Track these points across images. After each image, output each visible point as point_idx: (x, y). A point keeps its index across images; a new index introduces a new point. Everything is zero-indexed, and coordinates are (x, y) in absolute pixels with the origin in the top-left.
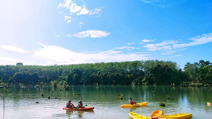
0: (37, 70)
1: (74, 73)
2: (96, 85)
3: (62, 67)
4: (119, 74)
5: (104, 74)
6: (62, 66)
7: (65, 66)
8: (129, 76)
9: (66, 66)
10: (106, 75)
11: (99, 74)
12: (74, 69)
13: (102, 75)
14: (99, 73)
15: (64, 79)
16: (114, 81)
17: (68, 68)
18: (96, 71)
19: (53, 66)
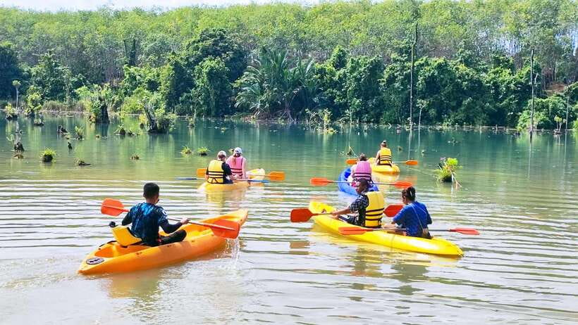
0: (11, 30)
1: (206, 53)
2: (319, 119)
3: (138, 20)
4: (451, 63)
5: (366, 60)
6: (139, 12)
7: (158, 13)
8: (508, 78)
9: (163, 14)
10: (376, 68)
11: (340, 63)
12: (201, 28)
13: (353, 69)
14: (339, 57)
15: (153, 86)
16: (422, 103)
17: (170, 25)
18: (324, 46)
19: (90, 13)
